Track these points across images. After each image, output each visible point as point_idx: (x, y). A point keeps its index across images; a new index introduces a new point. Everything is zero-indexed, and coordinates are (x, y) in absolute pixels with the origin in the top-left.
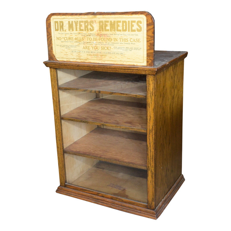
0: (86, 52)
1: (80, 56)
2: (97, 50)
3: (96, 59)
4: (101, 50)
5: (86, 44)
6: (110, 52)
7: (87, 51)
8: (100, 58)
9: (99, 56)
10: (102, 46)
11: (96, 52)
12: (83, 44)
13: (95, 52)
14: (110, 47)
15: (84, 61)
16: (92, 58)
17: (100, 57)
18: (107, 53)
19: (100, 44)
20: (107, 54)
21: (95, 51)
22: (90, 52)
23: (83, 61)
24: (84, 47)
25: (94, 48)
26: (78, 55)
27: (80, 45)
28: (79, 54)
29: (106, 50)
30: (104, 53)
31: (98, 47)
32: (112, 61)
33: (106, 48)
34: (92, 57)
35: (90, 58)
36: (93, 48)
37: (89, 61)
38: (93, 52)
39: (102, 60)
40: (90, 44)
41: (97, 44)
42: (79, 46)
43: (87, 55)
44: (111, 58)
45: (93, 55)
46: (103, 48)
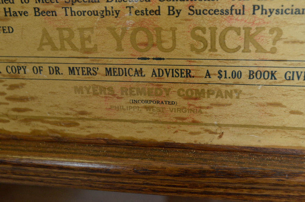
0: (64, 69)
1: (22, 99)
2: (155, 52)
3: (151, 117)
4: (195, 56)
5: (60, 12)
6: (270, 66)
7: (77, 63)
8: (181, 109)
9: (174, 97)
10: (204, 21)
11: (148, 71)
12: (37, 12)
13: (139, 72)
14: (278, 32)
15: (59, 128)
16: (118, 109)
17: (184, 103)
18: (245, 72)
19: (185, 13)
20: (244, 78)
21: (136, 64)
22: (102, 70)
23: (51, 127)
24: (45, 33)
25: (126, 41)
26: (10, 93)
27: (13, 22)
28: (12, 87)
29: (239, 55)
30: (215, 79)
31: (166, 35)
32: (283, 128)
33: (232, 40)
34: (117, 103)
35: (98, 114)
36: (119, 40)
37: (93, 131)
38: (126, 73)
39: (195, 122)
40: (94, 13)
41: (157, 12)
42: (11, 30)
43: (78, 90)
44: (275, 110)
45: (124, 90)
46: (207, 36)
